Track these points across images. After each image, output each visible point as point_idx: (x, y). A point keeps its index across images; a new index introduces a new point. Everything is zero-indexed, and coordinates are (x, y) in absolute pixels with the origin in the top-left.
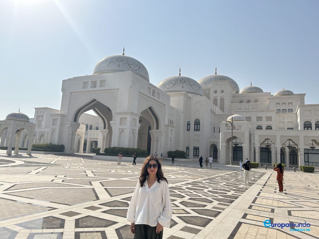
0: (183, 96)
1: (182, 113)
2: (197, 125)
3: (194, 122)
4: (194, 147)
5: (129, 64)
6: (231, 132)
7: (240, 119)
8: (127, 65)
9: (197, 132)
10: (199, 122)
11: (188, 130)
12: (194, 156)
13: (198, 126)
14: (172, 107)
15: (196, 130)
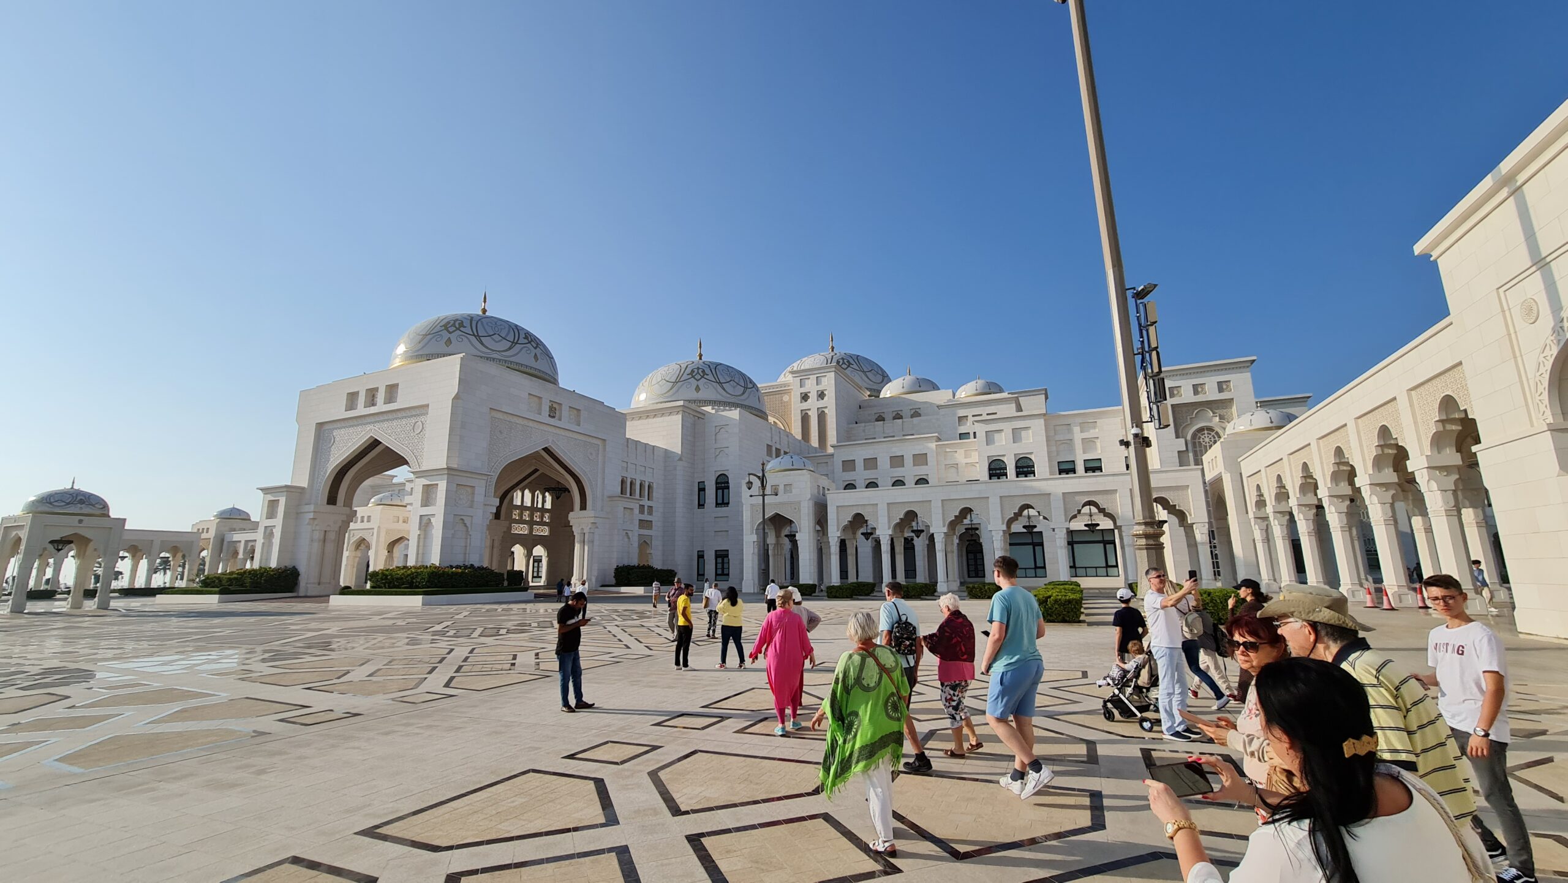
0: (681, 412)
1: (680, 459)
2: (723, 489)
3: (714, 482)
4: (716, 551)
5: (480, 335)
6: (761, 502)
7: (793, 465)
8: (473, 339)
9: (723, 510)
10: (728, 483)
11: (701, 505)
12: (717, 575)
13: (726, 491)
14: (646, 444)
15: (720, 504)
